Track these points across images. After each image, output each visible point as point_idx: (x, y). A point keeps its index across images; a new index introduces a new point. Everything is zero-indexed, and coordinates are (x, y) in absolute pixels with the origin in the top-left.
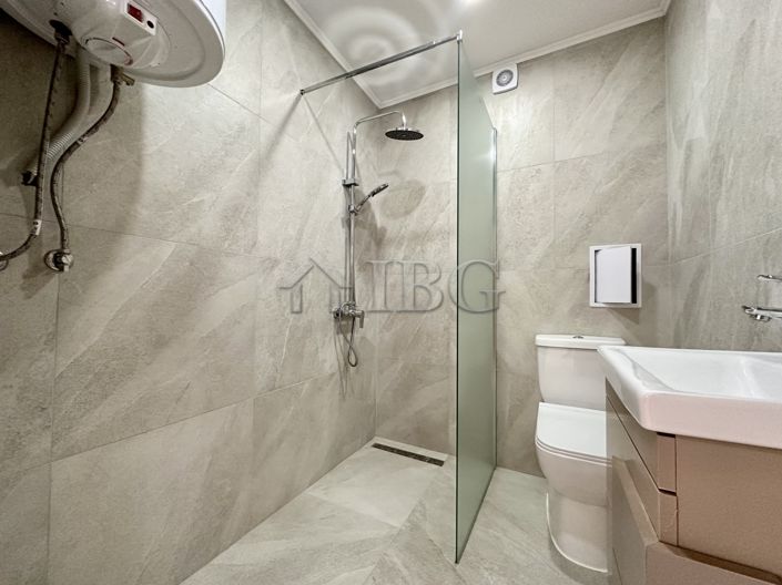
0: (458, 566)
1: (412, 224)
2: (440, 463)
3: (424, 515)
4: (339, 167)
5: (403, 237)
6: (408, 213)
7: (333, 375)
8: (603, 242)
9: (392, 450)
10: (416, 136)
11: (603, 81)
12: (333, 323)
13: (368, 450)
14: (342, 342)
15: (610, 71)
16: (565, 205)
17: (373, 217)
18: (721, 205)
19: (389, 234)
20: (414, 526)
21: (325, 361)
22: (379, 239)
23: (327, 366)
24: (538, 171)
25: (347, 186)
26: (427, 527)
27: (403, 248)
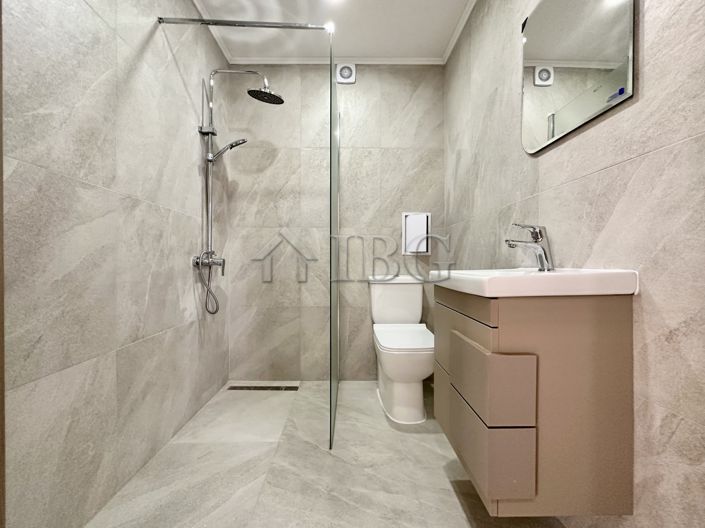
0: (332, 452)
1: (265, 180)
2: (296, 388)
4: (195, 111)
5: (256, 193)
6: (260, 170)
7: (192, 323)
8: (410, 210)
9: (249, 388)
10: (277, 100)
11: (411, 96)
12: (191, 271)
13: (224, 394)
14: (200, 290)
15: (415, 91)
16: (387, 181)
17: (225, 169)
18: (477, 191)
19: (240, 188)
20: (289, 437)
21: (185, 309)
22: (230, 193)
23: (187, 314)
24: (370, 153)
25: (204, 134)
26: (300, 434)
27: (256, 203)
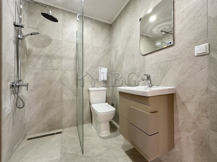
2: (61, 132)
3: (66, 149)
4: (12, 14)
5: (41, 56)
7: (9, 114)
10: (55, 20)
15: (103, 30)
16: (94, 57)
17: (25, 43)
19: (33, 53)
22: (28, 54)
25: (16, 26)
27: (42, 59)
